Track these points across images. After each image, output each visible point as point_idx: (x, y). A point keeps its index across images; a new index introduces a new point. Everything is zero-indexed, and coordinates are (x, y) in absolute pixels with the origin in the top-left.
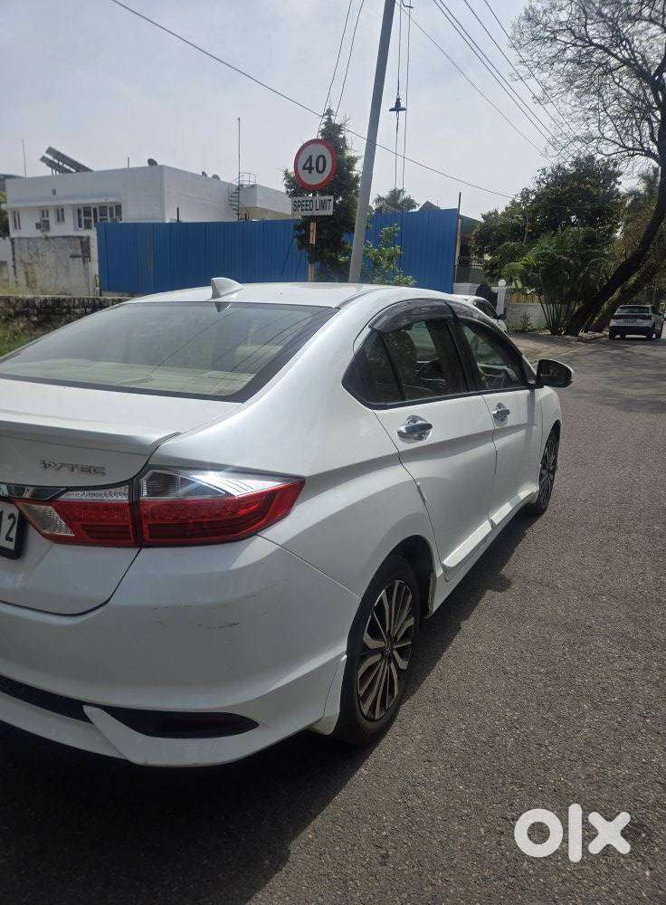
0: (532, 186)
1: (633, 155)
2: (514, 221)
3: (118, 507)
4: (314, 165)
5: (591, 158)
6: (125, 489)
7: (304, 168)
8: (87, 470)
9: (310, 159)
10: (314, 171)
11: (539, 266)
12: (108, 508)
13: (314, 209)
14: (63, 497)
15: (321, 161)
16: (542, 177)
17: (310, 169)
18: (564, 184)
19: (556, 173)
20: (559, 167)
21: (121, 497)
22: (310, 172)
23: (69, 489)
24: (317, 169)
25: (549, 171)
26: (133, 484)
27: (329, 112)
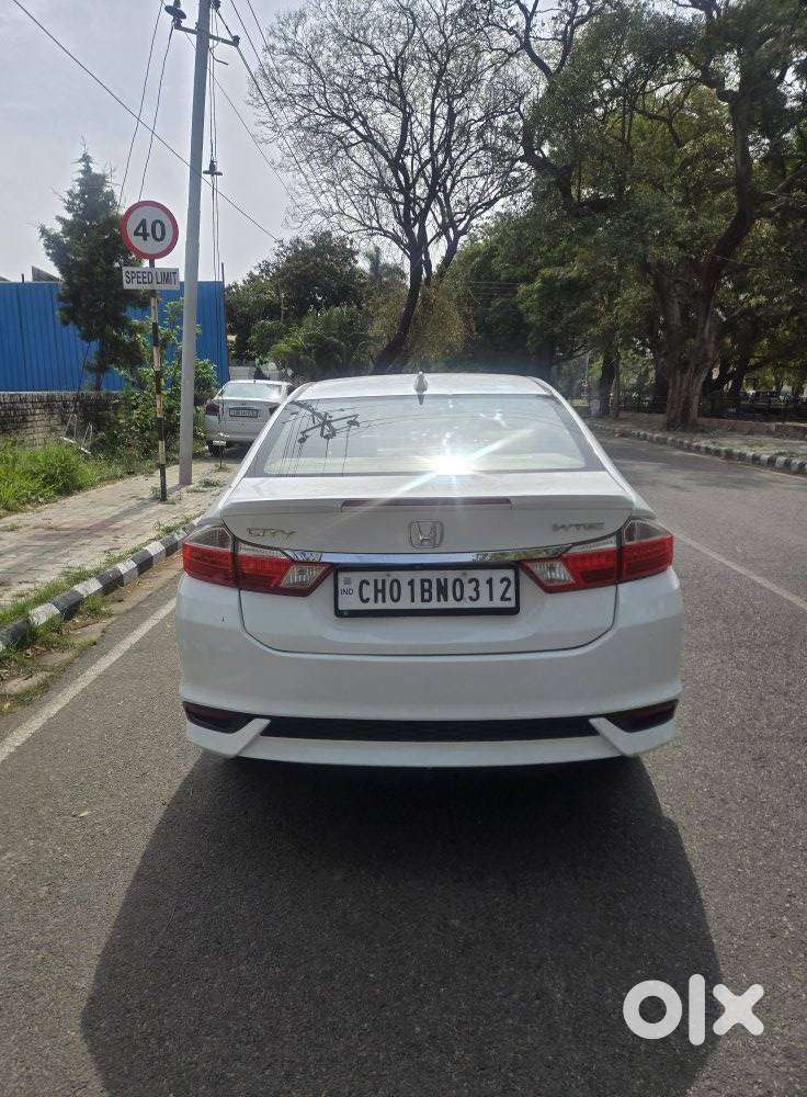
0: (273, 259)
1: (372, 235)
2: (268, 297)
3: (607, 554)
4: (149, 231)
5: (328, 234)
6: (613, 539)
7: (136, 233)
8: (591, 527)
9: (143, 223)
10: (150, 238)
11: (310, 349)
12: (600, 554)
13: (155, 281)
14: (572, 551)
15: (158, 226)
16: (281, 249)
17: (145, 236)
18: (306, 260)
19: (295, 247)
20: (298, 241)
21: (611, 545)
22: (145, 239)
23: (574, 544)
24: (154, 236)
25: (288, 244)
26: (618, 534)
27: (86, 159)
